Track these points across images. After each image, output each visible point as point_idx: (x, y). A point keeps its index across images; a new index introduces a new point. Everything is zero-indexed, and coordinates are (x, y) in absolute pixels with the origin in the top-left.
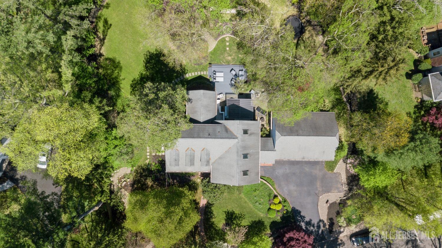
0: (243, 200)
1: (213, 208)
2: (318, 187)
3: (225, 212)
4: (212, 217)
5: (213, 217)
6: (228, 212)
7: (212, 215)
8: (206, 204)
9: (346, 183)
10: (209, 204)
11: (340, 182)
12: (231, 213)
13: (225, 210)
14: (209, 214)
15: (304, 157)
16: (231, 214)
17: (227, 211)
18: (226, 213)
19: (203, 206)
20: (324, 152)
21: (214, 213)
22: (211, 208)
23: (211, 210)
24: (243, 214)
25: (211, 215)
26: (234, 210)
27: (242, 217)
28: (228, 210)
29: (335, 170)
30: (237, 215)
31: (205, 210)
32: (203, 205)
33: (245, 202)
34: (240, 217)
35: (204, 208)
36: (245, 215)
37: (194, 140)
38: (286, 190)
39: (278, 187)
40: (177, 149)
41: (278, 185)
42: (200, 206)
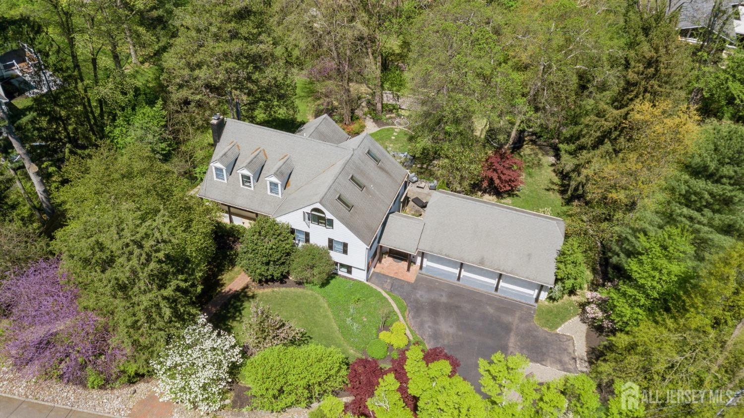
0: (321, 311)
1: (246, 304)
2: (511, 345)
4: (235, 318)
5: (238, 319)
7: (237, 314)
8: (236, 291)
9: (586, 358)
10: (243, 294)
11: (570, 353)
14: (232, 310)
15: (483, 258)
19: (228, 292)
20: (529, 255)
21: (244, 313)
22: (243, 301)
23: (241, 305)
24: (308, 334)
25: (234, 314)
29: (559, 329)
31: (229, 300)
32: (230, 290)
33: (326, 316)
35: (229, 297)
36: (311, 338)
37: (274, 133)
38: (429, 327)
39: (413, 318)
40: (238, 146)
41: (413, 314)
42: (223, 291)
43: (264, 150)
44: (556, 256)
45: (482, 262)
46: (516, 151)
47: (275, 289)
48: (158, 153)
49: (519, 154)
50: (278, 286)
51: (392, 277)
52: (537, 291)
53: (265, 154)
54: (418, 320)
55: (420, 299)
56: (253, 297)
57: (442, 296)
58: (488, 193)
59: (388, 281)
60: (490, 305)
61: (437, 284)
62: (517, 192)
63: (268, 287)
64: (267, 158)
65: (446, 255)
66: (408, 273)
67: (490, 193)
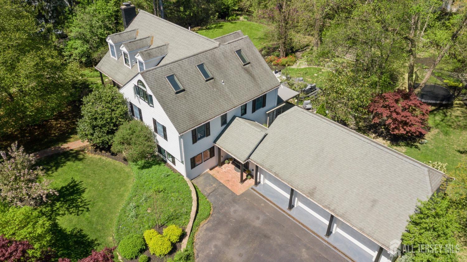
0: (122, 189)
1: (69, 163)
3: (74, 181)
5: (50, 172)
6: (77, 185)
7: (54, 168)
8: (72, 150)
10: (74, 154)
12: (78, 189)
13: (77, 179)
15: (314, 188)
16: (74, 190)
17: (77, 183)
18: (71, 183)
19: (65, 149)
21: (60, 170)
22: (69, 160)
23: (64, 162)
24: (89, 206)
25: (52, 167)
26: (87, 191)
27: (80, 209)
28: (81, 182)
30: (79, 200)
31: (59, 155)
32: (68, 148)
33: (122, 196)
34: (77, 207)
35: (61, 152)
36: (87, 211)
37: (166, 24)
38: (216, 246)
39: (207, 229)
40: (138, 32)
41: (210, 225)
42: (62, 147)
43: (153, 37)
44: (412, 212)
45: (311, 194)
46: (442, 110)
47: (104, 158)
48: (97, 35)
49: (444, 113)
50: (108, 156)
51: (220, 183)
52: (377, 253)
53: (152, 41)
54: (210, 234)
55: (232, 213)
56: (80, 160)
57: (258, 218)
58: (383, 136)
59: (214, 185)
60: (308, 249)
61: (263, 205)
62: (418, 144)
63: (99, 154)
64: (152, 44)
65: (275, 173)
66: (240, 184)
67: (384, 138)
